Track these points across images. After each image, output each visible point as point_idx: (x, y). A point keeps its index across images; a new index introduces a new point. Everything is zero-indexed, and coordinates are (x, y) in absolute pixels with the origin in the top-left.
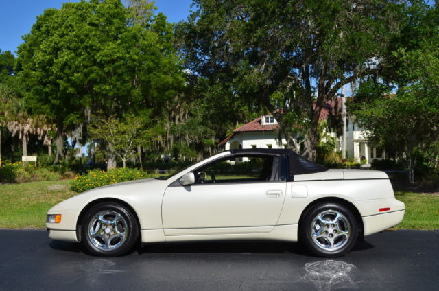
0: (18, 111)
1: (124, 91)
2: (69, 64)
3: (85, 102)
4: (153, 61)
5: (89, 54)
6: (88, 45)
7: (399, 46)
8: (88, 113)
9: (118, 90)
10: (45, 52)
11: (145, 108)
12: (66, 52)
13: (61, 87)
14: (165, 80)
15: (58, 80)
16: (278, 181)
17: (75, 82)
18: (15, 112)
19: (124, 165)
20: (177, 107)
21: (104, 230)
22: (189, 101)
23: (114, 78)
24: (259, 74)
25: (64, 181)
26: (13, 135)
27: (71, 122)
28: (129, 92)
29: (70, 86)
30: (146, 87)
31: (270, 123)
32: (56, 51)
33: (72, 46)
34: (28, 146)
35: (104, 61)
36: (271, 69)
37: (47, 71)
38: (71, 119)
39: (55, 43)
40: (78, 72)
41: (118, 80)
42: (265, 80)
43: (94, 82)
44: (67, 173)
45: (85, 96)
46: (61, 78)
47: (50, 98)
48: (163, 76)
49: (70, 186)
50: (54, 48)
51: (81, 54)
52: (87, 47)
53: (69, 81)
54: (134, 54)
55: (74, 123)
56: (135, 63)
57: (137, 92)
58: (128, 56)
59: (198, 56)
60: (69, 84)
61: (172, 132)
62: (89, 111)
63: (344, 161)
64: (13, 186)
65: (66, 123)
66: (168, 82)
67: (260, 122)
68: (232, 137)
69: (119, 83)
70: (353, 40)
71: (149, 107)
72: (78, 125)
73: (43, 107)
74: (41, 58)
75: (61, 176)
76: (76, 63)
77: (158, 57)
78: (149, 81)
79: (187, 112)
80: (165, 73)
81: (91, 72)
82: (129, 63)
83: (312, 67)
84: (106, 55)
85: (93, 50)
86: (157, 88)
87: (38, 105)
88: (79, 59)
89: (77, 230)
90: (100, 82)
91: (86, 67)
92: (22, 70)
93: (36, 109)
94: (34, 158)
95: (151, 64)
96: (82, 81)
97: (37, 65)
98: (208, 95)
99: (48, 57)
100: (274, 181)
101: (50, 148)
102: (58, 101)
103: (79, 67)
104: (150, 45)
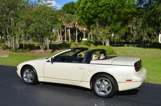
2: (90, 7)
3: (96, 20)
5: (97, 3)
9: (107, 16)
11: (119, 22)
12: (89, 3)
13: (88, 16)
14: (127, 11)
15: (87, 13)
23: (106, 11)
26: (81, 32)
28: (112, 16)
29: (91, 15)
33: (91, 1)
37: (83, 10)
40: (93, 10)
43: (99, 13)
44: (91, 45)
48: (126, 9)
50: (85, 2)
51: (94, 3)
53: (90, 13)
57: (115, 16)
58: (111, 2)
62: (98, 24)
69: (107, 13)
73: (83, 23)
74: (81, 6)
78: (120, 12)
81: (97, 10)
82: (112, 5)
84: (103, 3)
88: (93, 5)
90: (101, 13)
91: (96, 8)
93: (81, 23)
94: (86, 39)
95: (120, 5)
96: (94, 13)
98: (144, 16)
99: (83, 5)
101: (92, 36)
102: (87, 21)
103: (93, 8)
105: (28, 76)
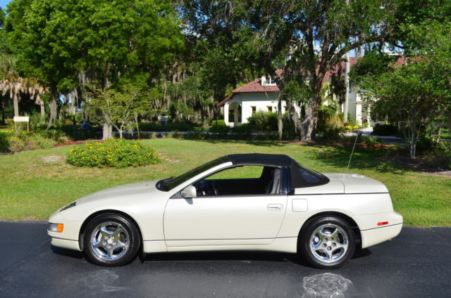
0: (8, 69)
1: (119, 55)
2: (62, 26)
3: (80, 66)
4: (150, 23)
5: (83, 16)
6: (82, 6)
7: (407, 15)
8: (82, 76)
9: (114, 54)
10: (37, 13)
11: (142, 73)
12: (58, 13)
13: (55, 51)
14: (163, 43)
15: (51, 44)
16: (279, 195)
17: (70, 46)
18: (5, 70)
19: (121, 136)
20: (174, 66)
21: (106, 241)
22: (188, 62)
23: (110, 42)
24: (261, 41)
25: (59, 148)
26: (3, 94)
27: (65, 86)
28: (124, 55)
29: (64, 50)
30: (143, 51)
31: (270, 84)
32: (48, 11)
33: (64, 7)
35: (99, 23)
36: (273, 35)
37: (38, 32)
38: (64, 84)
39: (46, 4)
40: (71, 35)
41: (113, 44)
42: (267, 47)
43: (88, 45)
44: (61, 138)
45: (79, 60)
46: (54, 41)
47: (43, 61)
48: (160, 39)
49: (65, 158)
50: (45, 8)
51: (74, 16)
52: (80, 9)
53: (62, 44)
54: (130, 16)
55: (68, 87)
56: (131, 26)
57: (133, 55)
58: (123, 18)
59: (197, 16)
60: (61, 48)
61: (170, 92)
62: (84, 76)
63: (346, 125)
64: (7, 157)
65: (60, 87)
66: (165, 45)
67: (260, 82)
68: (231, 98)
69: (114, 47)
70: (360, 7)
71: (146, 70)
72: (73, 90)
73: (35, 70)
74: (33, 19)
75: (56, 143)
76: (70, 25)
77: (154, 18)
78: (146, 45)
79: (185, 71)
80: (162, 36)
81: (86, 35)
82: (125, 26)
83: (316, 30)
84: (102, 18)
85: (87, 11)
86: (154, 52)
87: (31, 68)
88: (73, 21)
89: (79, 241)
90: (95, 46)
91: (80, 30)
92: (14, 30)
93: (29, 72)
94: (26, 119)
95: (148, 27)
96: (76, 44)
97: (28, 26)
98: (207, 59)
99: (40, 18)
100: (275, 194)
101: (42, 108)
102: (51, 65)
103: (73, 30)
104: (147, 6)
105: (110, 241)
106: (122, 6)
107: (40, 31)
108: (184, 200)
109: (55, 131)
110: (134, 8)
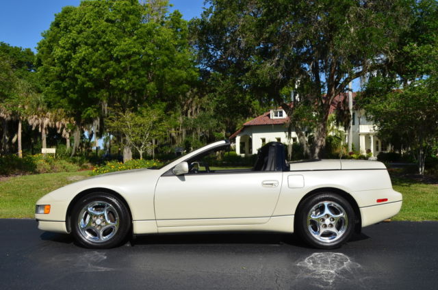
0: (38, 105)
1: (139, 86)
2: (87, 59)
3: (102, 96)
4: (167, 56)
6: (105, 40)
7: (409, 41)
8: (105, 107)
9: (134, 84)
10: (64, 47)
11: (159, 102)
12: (84, 47)
13: (79, 82)
14: (180, 75)
15: (76, 75)
16: (274, 171)
17: (93, 77)
18: (35, 106)
19: (141, 156)
20: (189, 102)
21: (94, 222)
22: (201, 95)
23: (130, 73)
24: (272, 69)
25: (82, 172)
26: (33, 129)
27: (89, 115)
28: (144, 86)
29: (88, 81)
30: (160, 81)
31: (279, 117)
32: (74, 46)
33: (89, 42)
34: (47, 139)
35: (121, 56)
36: (283, 64)
37: (65, 66)
38: (88, 113)
39: (73, 39)
40: (95, 67)
41: (134, 75)
43: (111, 76)
44: (85, 164)
45: (102, 90)
46: (79, 73)
47: (68, 92)
48: (177, 71)
50: (72, 44)
51: (98, 50)
52: (104, 43)
53: (87, 75)
54: (149, 49)
55: (92, 116)
56: (151, 58)
57: (152, 86)
58: (143, 51)
59: (210, 52)
60: (87, 79)
61: (185, 125)
62: (106, 105)
63: (351, 154)
65: (84, 116)
66: (182, 77)
67: (269, 116)
68: (242, 131)
69: (134, 77)
70: (364, 35)
71: (163, 100)
72: (96, 118)
73: (61, 101)
74: (60, 54)
75: (79, 168)
76: (94, 58)
77: (172, 53)
78: (163, 76)
79: (199, 106)
80: (179, 68)
81: (108, 67)
82: (145, 58)
83: (322, 63)
84: (123, 51)
85: (109, 45)
86: (172, 83)
87: (57, 99)
88: (97, 54)
89: (66, 221)
90: (117, 77)
91: (103, 62)
92: (42, 65)
93: (55, 103)
94: (53, 150)
95: (166, 59)
96: (99, 75)
97: (56, 61)
98: (219, 89)
99: (67, 52)
100: (270, 171)
101: (68, 141)
102: (76, 96)
103: (96, 62)
104: (165, 41)
105: (98, 221)
106: (142, 40)
107: (67, 64)
108: (176, 177)
109: (79, 158)
110: (154, 43)
